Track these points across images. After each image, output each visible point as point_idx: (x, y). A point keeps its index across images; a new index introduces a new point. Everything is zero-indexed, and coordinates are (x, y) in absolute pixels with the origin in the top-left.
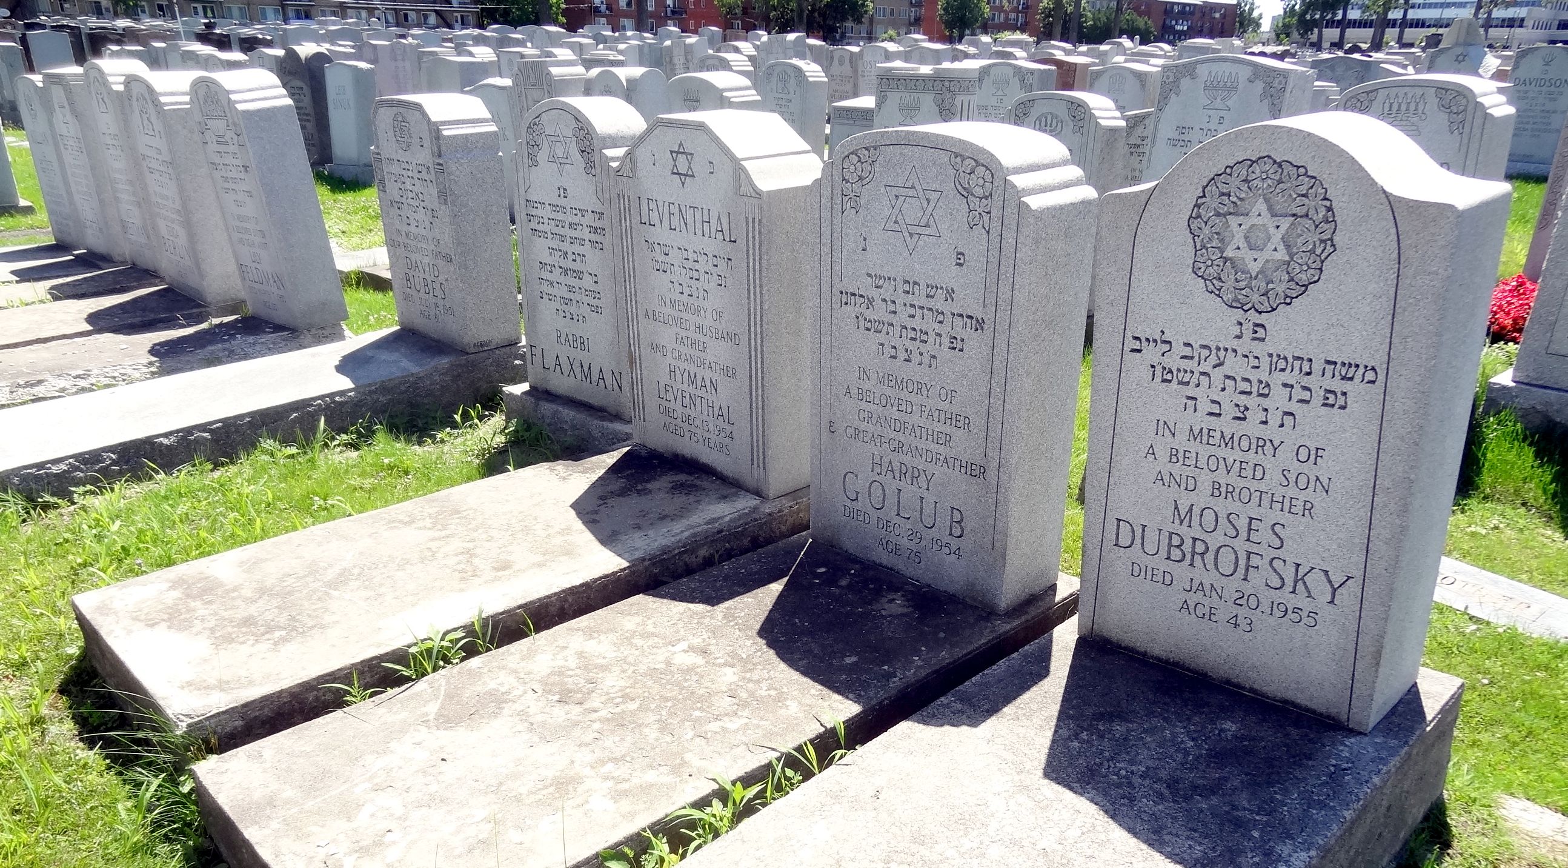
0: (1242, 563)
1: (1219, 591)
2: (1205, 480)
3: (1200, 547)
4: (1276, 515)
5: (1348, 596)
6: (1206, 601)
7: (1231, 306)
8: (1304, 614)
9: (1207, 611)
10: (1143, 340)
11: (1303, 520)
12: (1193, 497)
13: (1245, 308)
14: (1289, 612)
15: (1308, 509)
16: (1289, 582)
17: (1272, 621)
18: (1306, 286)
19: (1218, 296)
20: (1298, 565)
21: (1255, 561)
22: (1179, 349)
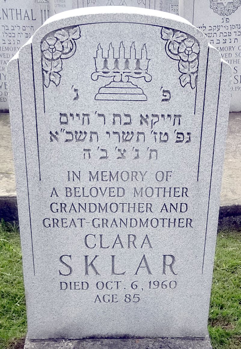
7: (220, 15)
13: (224, 15)
18: (237, 7)
19: (217, 13)
22: (208, 28)
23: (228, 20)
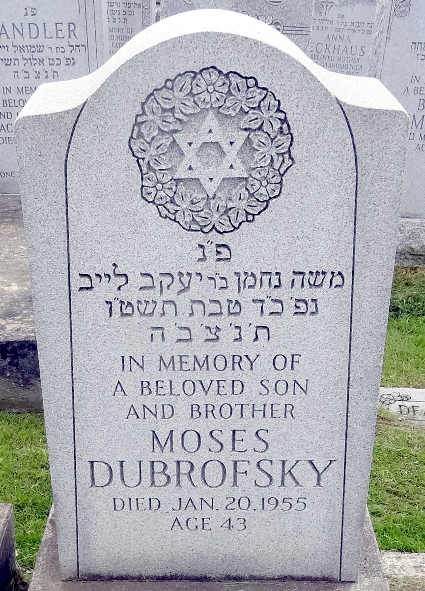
0: (230, 472)
1: (210, 503)
2: (183, 406)
3: (185, 468)
4: (259, 422)
5: (332, 478)
6: (198, 515)
7: (190, 230)
8: (294, 502)
9: (200, 523)
10: (93, 277)
11: (286, 421)
12: (171, 424)
13: (205, 230)
14: (280, 502)
15: (289, 410)
16: (277, 478)
17: (264, 515)
18: (267, 201)
19: (175, 220)
20: (284, 462)
21: (241, 467)
22: (136, 281)
23: (225, 253)
